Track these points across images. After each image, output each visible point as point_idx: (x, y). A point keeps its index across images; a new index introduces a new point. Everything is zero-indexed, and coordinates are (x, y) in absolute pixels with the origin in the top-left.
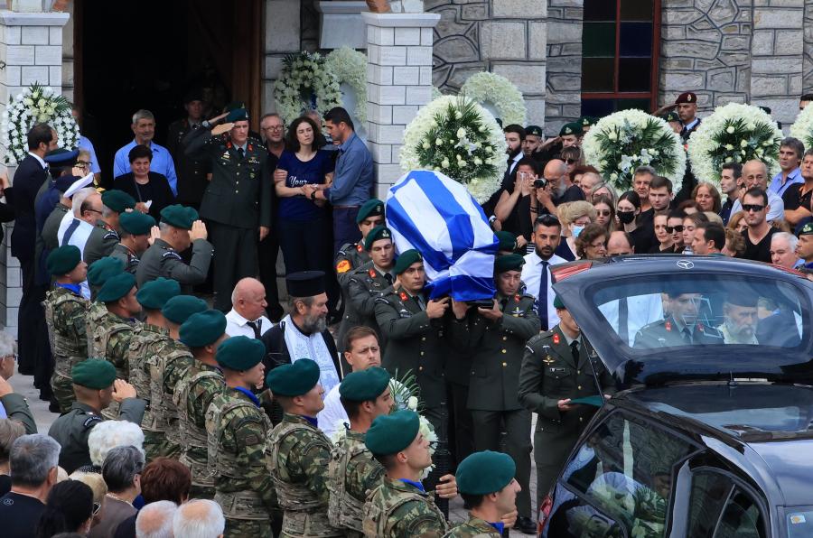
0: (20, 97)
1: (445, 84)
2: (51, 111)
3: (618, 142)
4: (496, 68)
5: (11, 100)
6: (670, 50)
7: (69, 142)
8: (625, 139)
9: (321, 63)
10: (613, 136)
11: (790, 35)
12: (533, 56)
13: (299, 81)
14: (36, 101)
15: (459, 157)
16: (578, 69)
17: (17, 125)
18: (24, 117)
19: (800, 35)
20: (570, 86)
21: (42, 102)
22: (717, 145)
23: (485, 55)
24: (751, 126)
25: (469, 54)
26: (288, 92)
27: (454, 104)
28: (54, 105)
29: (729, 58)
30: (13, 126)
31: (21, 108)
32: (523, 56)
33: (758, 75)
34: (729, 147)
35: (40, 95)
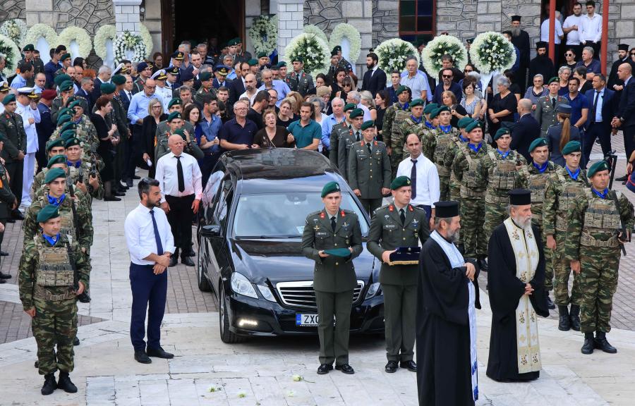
0: (121, 36)
1: (327, 29)
2: (134, 42)
3: (389, 53)
4: (349, 22)
5: (117, 37)
6: (440, 12)
7: (142, 55)
8: (392, 52)
9: (268, 20)
10: (386, 50)
11: (495, 4)
12: (366, 16)
13: (260, 28)
14: (127, 37)
15: (308, 60)
16: (397, 22)
17: (119, 48)
18: (122, 45)
19: (499, 4)
20: (394, 29)
21: (130, 38)
22: (434, 54)
23: (344, 16)
24: (450, 45)
25: (337, 16)
26: (255, 33)
27: (306, 37)
28: (135, 39)
29: (467, 15)
30: (117, 49)
31: (121, 41)
32: (361, 16)
33: (480, 23)
34: (439, 54)
35: (129, 35)
